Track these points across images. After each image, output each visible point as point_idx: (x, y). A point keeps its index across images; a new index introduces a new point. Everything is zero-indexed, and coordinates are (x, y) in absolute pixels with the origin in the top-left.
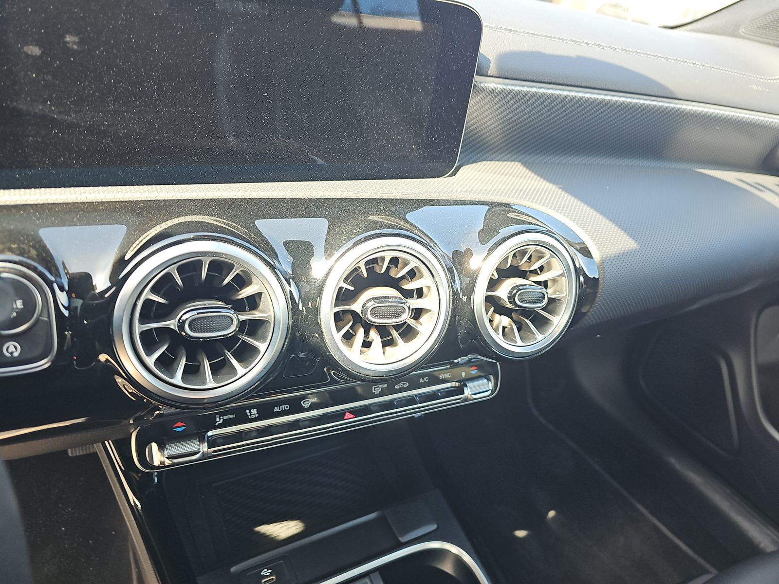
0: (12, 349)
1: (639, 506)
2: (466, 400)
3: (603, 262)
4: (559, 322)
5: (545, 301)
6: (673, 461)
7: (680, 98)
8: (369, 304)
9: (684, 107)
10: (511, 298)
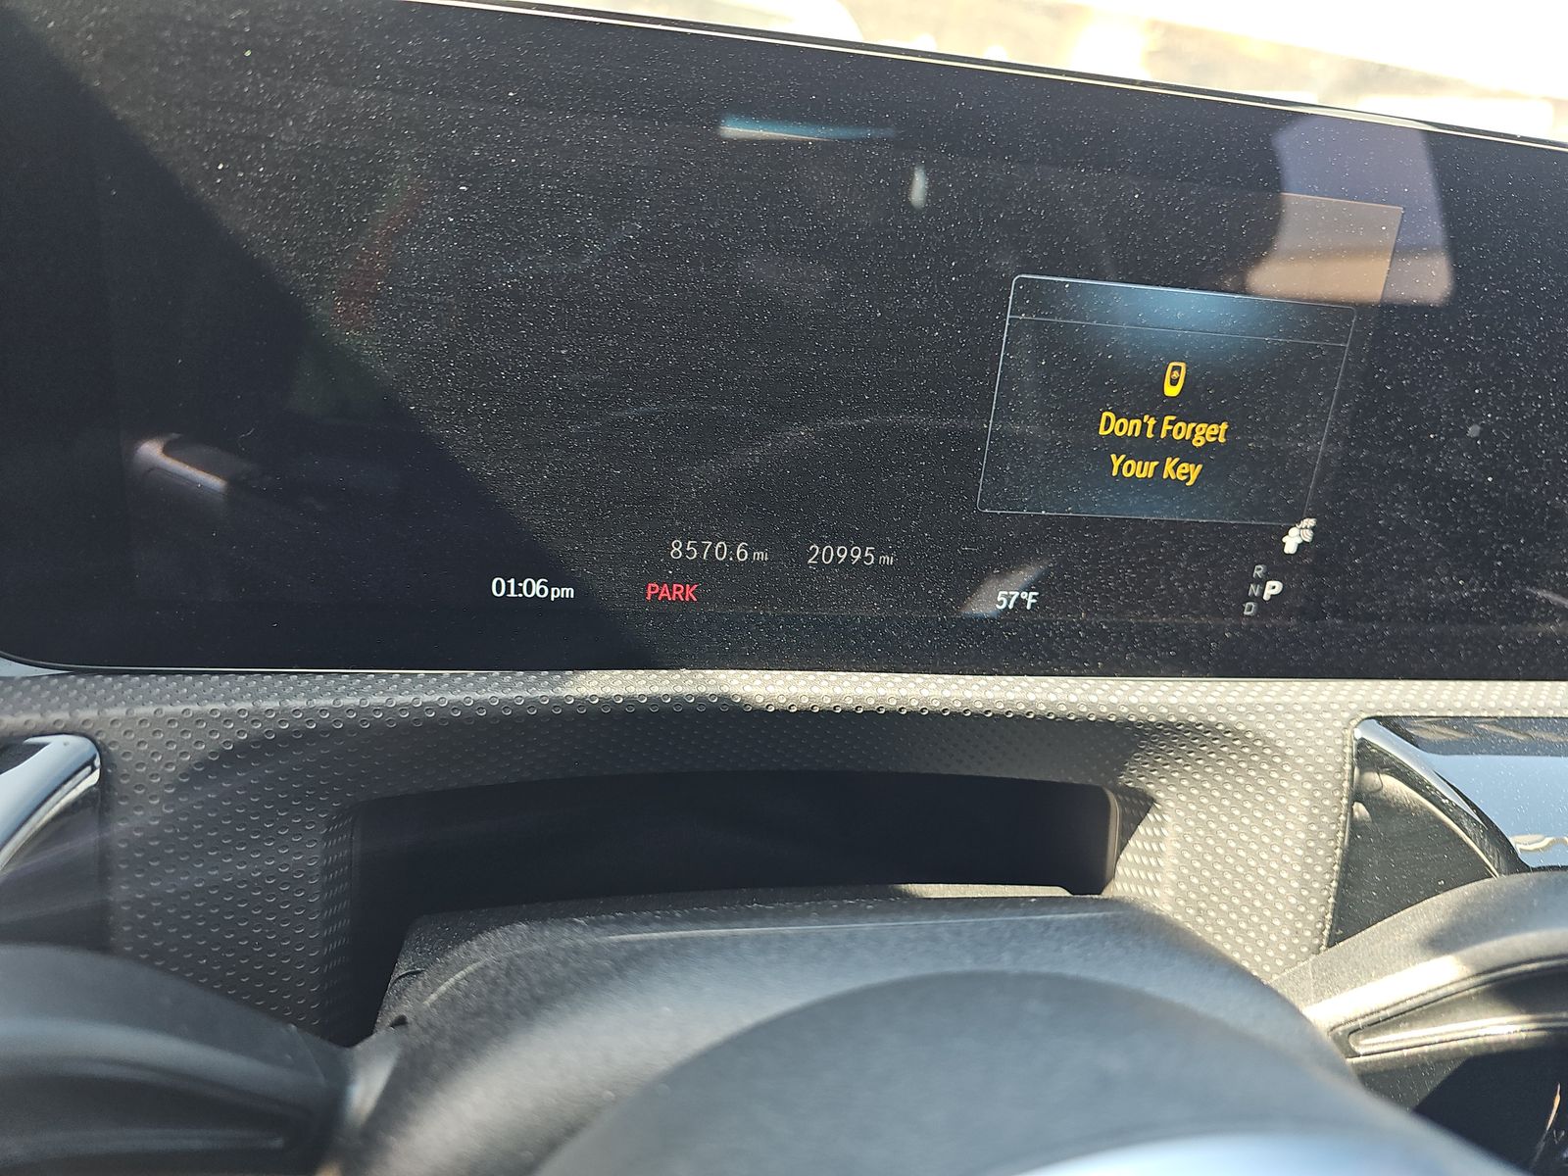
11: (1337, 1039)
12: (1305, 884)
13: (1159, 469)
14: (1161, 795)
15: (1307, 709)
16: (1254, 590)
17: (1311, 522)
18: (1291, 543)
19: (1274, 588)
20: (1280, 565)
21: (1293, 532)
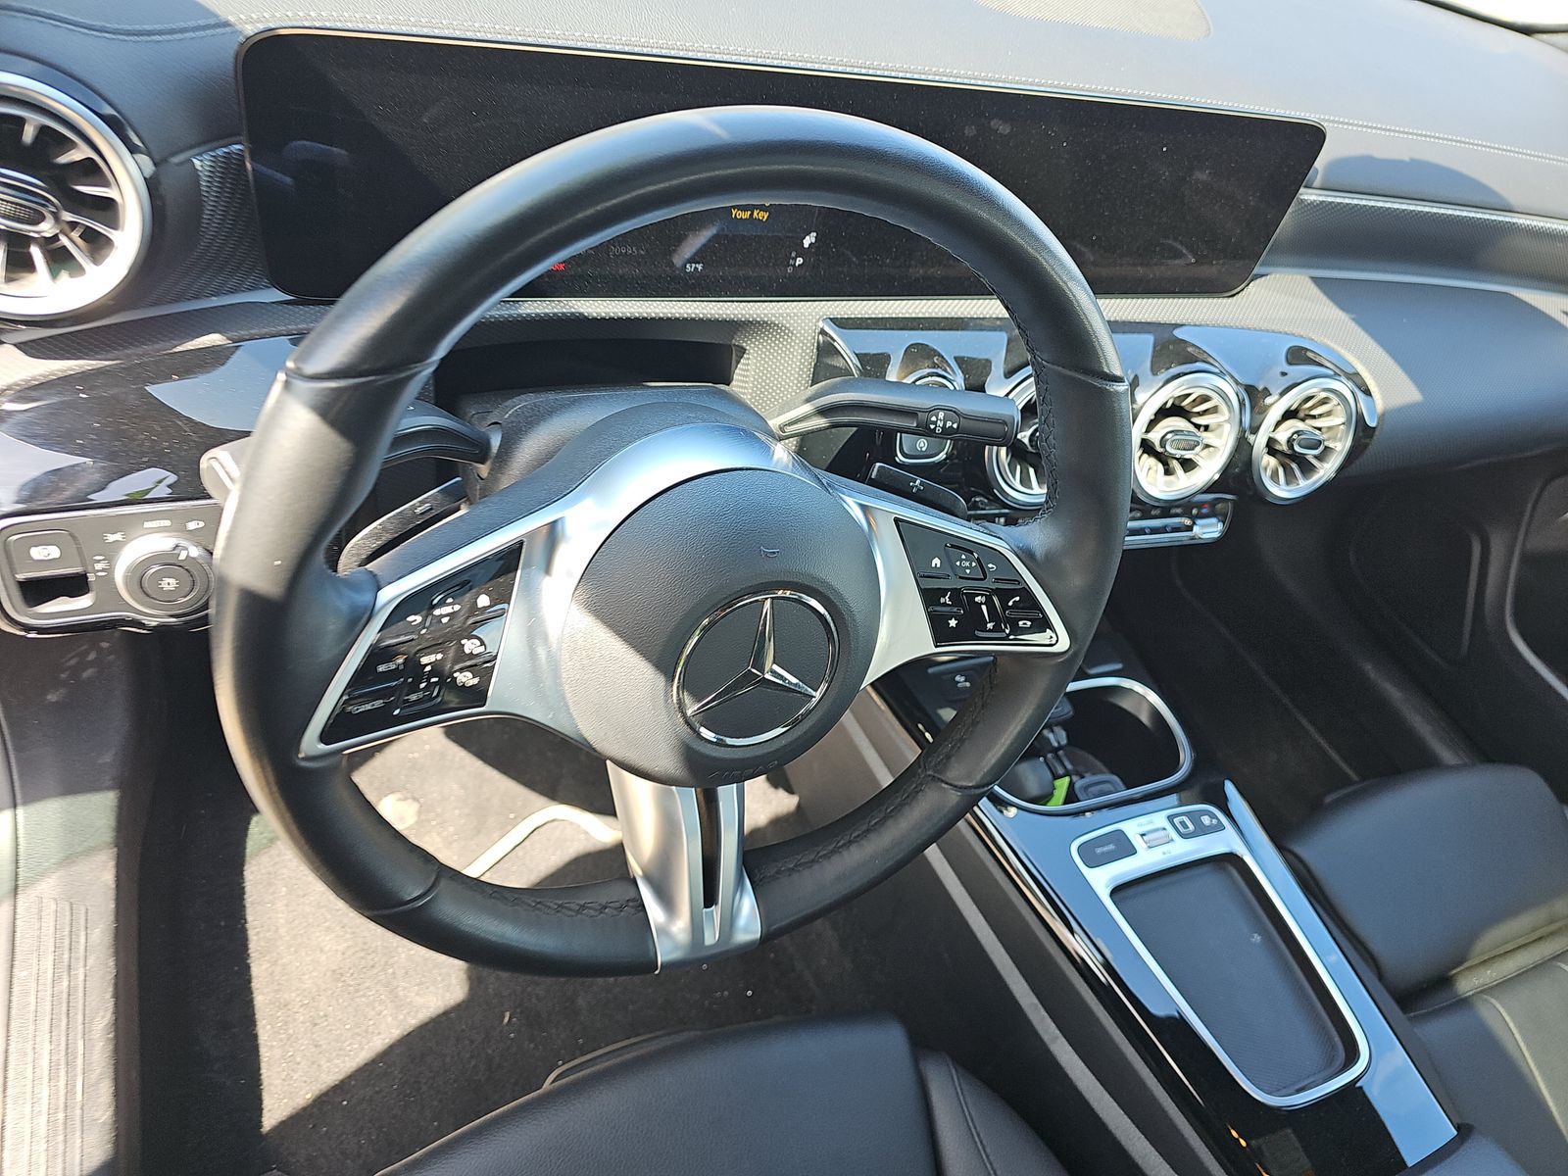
0: (922, 445)
1: (1305, 722)
2: (1193, 538)
3: (1383, 415)
4: (1326, 470)
5: (1322, 448)
6: (1368, 667)
7: (1519, 210)
8: (1169, 436)
9: (1521, 221)
10: (1290, 441)
11: (780, 428)
12: (799, 382)
13: (752, 215)
14: (748, 348)
15: (810, 314)
16: (792, 262)
17: (815, 234)
18: (807, 242)
19: (799, 261)
20: (802, 252)
21: (808, 238)
